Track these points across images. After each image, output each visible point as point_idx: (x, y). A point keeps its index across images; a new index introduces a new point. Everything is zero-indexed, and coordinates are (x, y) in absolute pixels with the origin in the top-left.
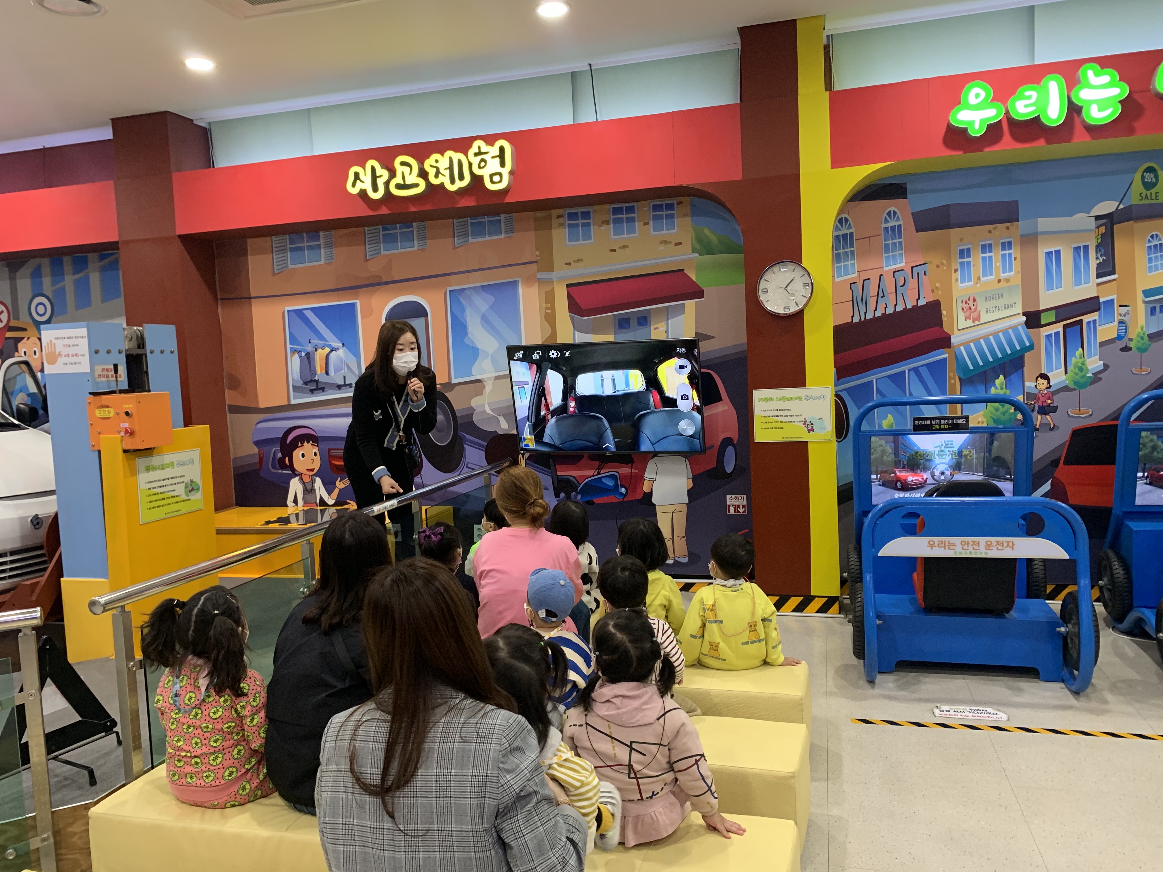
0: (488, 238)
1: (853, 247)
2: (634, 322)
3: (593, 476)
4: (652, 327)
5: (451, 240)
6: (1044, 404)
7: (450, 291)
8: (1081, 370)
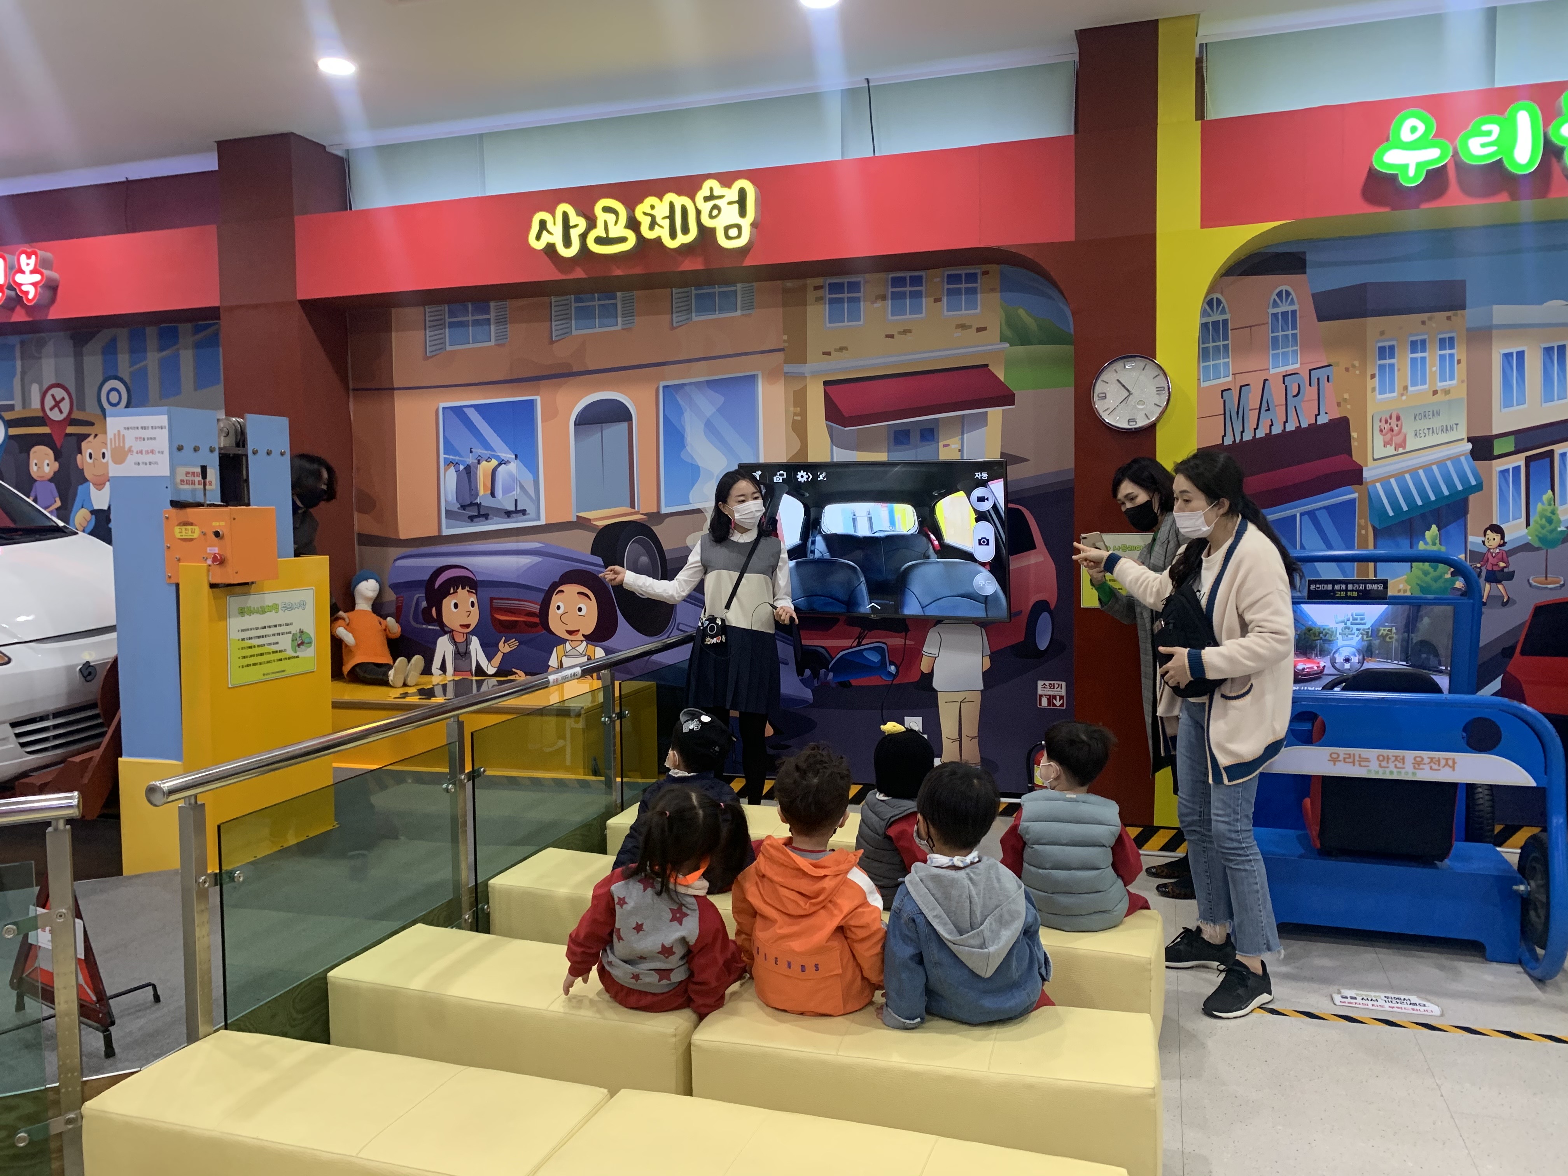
0: (717, 316)
1: (1227, 340)
2: (915, 436)
3: (851, 647)
4: (941, 444)
5: (669, 316)
6: (1496, 568)
7: (664, 387)
8: (1550, 521)
